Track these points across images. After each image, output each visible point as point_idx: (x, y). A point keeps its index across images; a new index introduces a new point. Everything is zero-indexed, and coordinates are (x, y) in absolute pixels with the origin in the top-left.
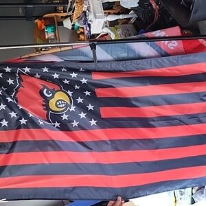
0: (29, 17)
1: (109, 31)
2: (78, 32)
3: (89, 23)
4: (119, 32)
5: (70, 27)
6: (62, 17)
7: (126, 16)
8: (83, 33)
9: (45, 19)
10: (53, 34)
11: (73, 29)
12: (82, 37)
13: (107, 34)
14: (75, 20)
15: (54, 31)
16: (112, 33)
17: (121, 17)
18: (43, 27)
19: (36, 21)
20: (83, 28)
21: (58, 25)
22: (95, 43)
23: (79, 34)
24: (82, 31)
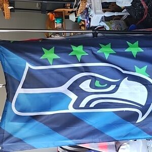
1: (105, 25)
2: (80, 24)
3: (90, 17)
4: (113, 26)
5: (74, 20)
6: (69, 12)
7: (120, 14)
9: (56, 12)
10: (61, 24)
11: (76, 21)
12: (83, 28)
13: (103, 27)
14: (79, 15)
15: (62, 22)
16: (107, 26)
17: (116, 14)
18: (54, 19)
19: (48, 14)
20: (84, 21)
21: (65, 18)
22: (97, 32)
23: (81, 26)
24: (83, 23)
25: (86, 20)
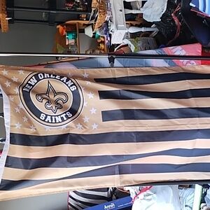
0: (51, 22)
1: (130, 43)
2: (99, 41)
3: (111, 33)
4: (139, 44)
5: (91, 35)
6: (84, 25)
7: (148, 29)
8: (103, 42)
9: (67, 25)
10: (73, 41)
11: (94, 37)
12: (102, 46)
13: (127, 45)
14: (96, 29)
15: (75, 38)
16: (132, 45)
17: (143, 30)
18: (65, 33)
19: (58, 27)
21: (80, 32)
23: (100, 43)
24: (103, 40)
25: (105, 36)
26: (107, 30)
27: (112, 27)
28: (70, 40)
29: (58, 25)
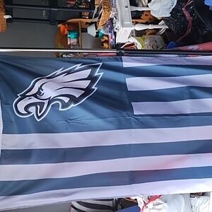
0: (52, 21)
1: (136, 41)
2: (103, 40)
3: (116, 30)
4: (146, 43)
5: (94, 35)
6: (87, 23)
7: (156, 27)
8: (107, 42)
9: (69, 24)
11: (97, 36)
12: (106, 45)
13: (133, 44)
14: (100, 27)
15: (77, 38)
16: (139, 44)
17: (150, 27)
18: (66, 32)
19: (59, 26)
20: (108, 36)
21: (82, 32)
22: (123, 52)
23: (103, 42)
24: (107, 39)
25: (110, 34)
26: (112, 28)
27: (118, 25)
28: (72, 40)
29: (59, 24)
